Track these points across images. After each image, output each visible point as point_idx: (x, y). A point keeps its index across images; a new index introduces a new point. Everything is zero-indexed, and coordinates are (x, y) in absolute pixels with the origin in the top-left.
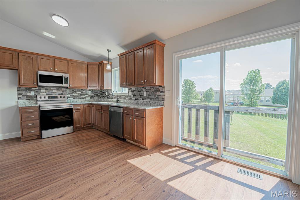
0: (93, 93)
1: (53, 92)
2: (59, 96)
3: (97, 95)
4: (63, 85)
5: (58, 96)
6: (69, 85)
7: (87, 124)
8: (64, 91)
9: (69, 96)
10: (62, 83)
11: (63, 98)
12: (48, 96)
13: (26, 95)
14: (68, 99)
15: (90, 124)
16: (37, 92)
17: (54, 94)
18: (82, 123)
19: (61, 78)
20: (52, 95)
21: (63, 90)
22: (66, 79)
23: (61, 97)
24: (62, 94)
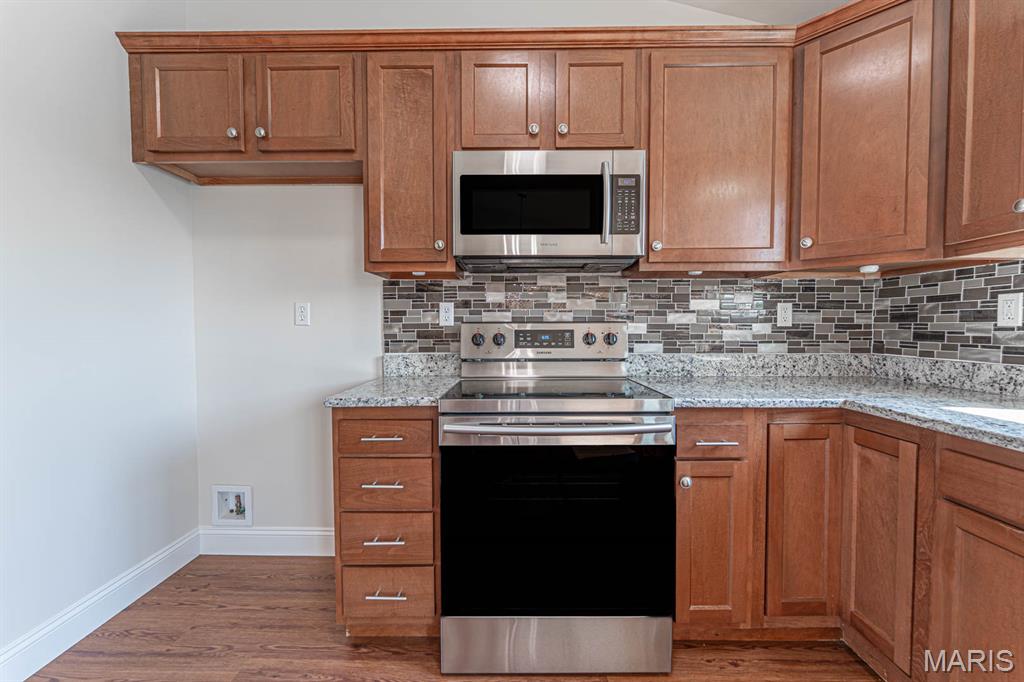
0: (809, 307)
1: (548, 305)
2: (580, 330)
3: (845, 325)
4: (603, 241)
5: (572, 332)
6: (649, 247)
7: (790, 609)
8: (609, 295)
9: (640, 328)
10: (596, 228)
11: (599, 349)
12: (517, 333)
13: (418, 326)
14: (631, 350)
15: (817, 609)
16: (466, 304)
17: (553, 320)
18: (749, 588)
19: (591, 185)
20: (540, 321)
21: (606, 289)
22: (630, 188)
23: (589, 339)
24: (596, 316)
